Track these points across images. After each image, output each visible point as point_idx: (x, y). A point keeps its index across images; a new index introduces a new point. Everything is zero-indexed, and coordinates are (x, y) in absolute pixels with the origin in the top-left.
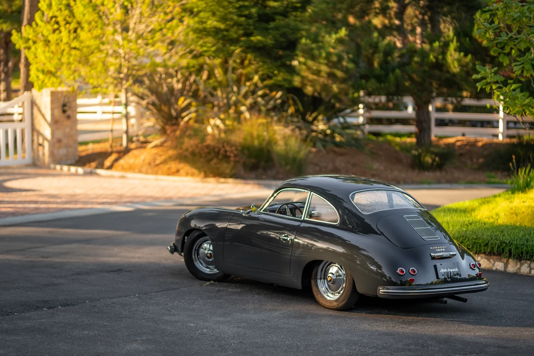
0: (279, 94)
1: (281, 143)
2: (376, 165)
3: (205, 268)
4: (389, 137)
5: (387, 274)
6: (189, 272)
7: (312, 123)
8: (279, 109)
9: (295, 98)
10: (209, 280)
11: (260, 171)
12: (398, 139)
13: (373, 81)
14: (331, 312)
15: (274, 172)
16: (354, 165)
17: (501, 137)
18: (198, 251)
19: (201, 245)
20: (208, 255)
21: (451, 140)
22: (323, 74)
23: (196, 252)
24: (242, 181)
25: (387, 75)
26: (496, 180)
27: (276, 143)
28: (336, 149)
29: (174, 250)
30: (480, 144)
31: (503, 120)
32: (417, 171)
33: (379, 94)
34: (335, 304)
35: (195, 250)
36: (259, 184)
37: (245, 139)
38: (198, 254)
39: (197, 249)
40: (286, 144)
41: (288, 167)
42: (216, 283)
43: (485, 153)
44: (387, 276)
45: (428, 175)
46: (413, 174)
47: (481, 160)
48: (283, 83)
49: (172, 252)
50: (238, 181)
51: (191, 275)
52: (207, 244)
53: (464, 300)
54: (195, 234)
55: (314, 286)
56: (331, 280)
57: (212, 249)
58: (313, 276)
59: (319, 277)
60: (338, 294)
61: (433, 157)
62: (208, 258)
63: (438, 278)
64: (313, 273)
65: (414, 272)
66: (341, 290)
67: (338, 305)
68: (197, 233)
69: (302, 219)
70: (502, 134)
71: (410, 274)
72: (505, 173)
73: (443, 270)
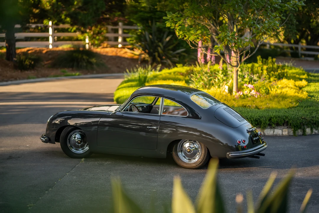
14: (194, 171)
17: (51, 47)
19: (71, 136)
20: (79, 142)
21: (25, 50)
23: (69, 141)
26: (69, 73)
29: (48, 140)
30: (44, 52)
34: (194, 165)
39: (69, 139)
43: (50, 57)
49: (46, 142)
52: (76, 135)
53: (263, 155)
54: (69, 129)
55: (175, 156)
56: (190, 151)
57: (80, 137)
58: (173, 150)
59: (178, 150)
60: (193, 159)
61: (30, 61)
62: (79, 143)
63: (253, 144)
64: (174, 148)
65: (245, 141)
66: (196, 156)
67: (197, 166)
68: (70, 128)
69: (159, 114)
70: (52, 44)
71: (243, 142)
72: (71, 69)
73: (254, 139)
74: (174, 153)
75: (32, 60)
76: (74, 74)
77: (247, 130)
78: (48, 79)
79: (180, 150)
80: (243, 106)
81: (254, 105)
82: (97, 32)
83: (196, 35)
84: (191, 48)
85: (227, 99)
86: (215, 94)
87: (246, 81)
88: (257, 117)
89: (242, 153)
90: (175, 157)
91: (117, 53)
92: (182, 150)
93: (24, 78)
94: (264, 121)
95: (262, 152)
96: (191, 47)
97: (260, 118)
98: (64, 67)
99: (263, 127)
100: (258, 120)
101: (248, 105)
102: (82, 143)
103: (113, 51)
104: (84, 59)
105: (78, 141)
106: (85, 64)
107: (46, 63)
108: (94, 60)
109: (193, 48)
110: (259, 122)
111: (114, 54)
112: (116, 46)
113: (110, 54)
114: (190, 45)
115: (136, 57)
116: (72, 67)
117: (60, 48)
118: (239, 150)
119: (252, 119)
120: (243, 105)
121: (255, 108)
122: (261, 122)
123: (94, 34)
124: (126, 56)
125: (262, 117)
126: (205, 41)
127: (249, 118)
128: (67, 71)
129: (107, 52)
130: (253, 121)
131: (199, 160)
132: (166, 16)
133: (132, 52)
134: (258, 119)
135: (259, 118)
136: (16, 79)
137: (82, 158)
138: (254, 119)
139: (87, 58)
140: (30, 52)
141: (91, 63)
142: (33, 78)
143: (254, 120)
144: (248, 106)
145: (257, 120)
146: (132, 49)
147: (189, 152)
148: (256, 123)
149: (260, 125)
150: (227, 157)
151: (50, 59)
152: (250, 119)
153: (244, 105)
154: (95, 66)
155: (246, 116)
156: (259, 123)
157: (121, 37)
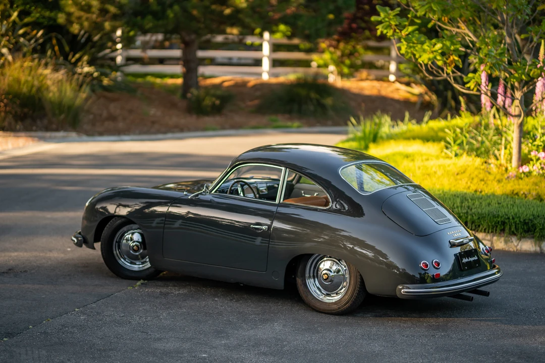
0: (41, 33)
1: (54, 89)
2: (153, 111)
3: (129, 264)
4: (150, 79)
5: (400, 265)
6: (107, 268)
7: (75, 64)
8: (40, 50)
9: (60, 36)
10: (138, 279)
11: (28, 121)
12: (158, 81)
13: (150, 17)
15: (45, 121)
16: (131, 111)
17: (265, 76)
18: (119, 243)
19: (123, 235)
20: (135, 248)
21: (217, 81)
22: (94, 9)
23: (117, 244)
24: (12, 134)
25: (164, 11)
26: (280, 123)
27: (48, 88)
28: (106, 94)
29: (83, 241)
30: (250, 84)
31: (269, 57)
32: (194, 117)
33: (157, 32)
34: (335, 307)
35: (116, 242)
36: (30, 136)
37: (9, 86)
38: (119, 247)
39: (118, 240)
40: (60, 91)
41: (62, 116)
42: (146, 281)
43: (258, 93)
44: (400, 267)
45: (208, 120)
46: (192, 120)
47: (256, 102)
48: (41, 20)
49: (79, 244)
50: (8, 134)
51: (112, 273)
52: (133, 234)
53: (486, 294)
54: (117, 223)
55: (301, 285)
56: (328, 278)
57: (140, 240)
58: (299, 274)
59: (307, 275)
60: (335, 295)
61: (214, 99)
62: (135, 251)
63: (461, 270)
64: (300, 270)
65: (438, 265)
66: (341, 290)
67: (339, 308)
68: (119, 222)
69: (277, 202)
70: (269, 73)
71: (434, 267)
72: (287, 116)
73: (465, 260)
74: (299, 281)
75: (218, 97)
76: (289, 124)
77: (449, 241)
78: (241, 131)
79: (312, 275)
80: (513, 193)
81: (534, 193)
82: (347, 52)
83: (432, 52)
84: (426, 77)
85: (485, 179)
86: (466, 169)
87: (538, 146)
88: (528, 216)
89: (430, 288)
90: (301, 288)
91: (379, 91)
92: (315, 274)
93: (197, 129)
94: (540, 224)
95: (482, 289)
96: (427, 75)
97: (534, 218)
98: (276, 112)
99: (538, 237)
100: (528, 223)
101: (522, 192)
102: (141, 251)
103: (373, 87)
104: (311, 100)
105: (133, 246)
106: (312, 108)
107: (250, 103)
108: (329, 101)
109: (431, 78)
110: (530, 225)
111: (374, 92)
112: (383, 79)
113: (367, 92)
114: (424, 72)
115: (413, 99)
116: (290, 112)
117: (282, 79)
118: (426, 283)
119: (517, 220)
120: (513, 191)
121: (535, 199)
122: (534, 226)
123: (343, 56)
124: (396, 96)
125: (538, 216)
126: (452, 64)
127: (511, 218)
128: (280, 120)
129: (362, 89)
130: (518, 224)
131: (345, 298)
132: (379, 15)
133: (408, 89)
134: (529, 219)
135: (531, 217)
136: (182, 130)
137: (139, 280)
138: (522, 220)
139: (318, 96)
140: (226, 84)
141: (323, 107)
142: (214, 129)
143: (520, 221)
144: (522, 194)
145: (527, 221)
146: (408, 84)
147: (326, 280)
148: (525, 227)
149: (533, 233)
150: (398, 293)
151: (257, 98)
152: (513, 219)
153: (515, 192)
154: (331, 113)
155: (507, 213)
156: (531, 228)
157: (395, 61)
